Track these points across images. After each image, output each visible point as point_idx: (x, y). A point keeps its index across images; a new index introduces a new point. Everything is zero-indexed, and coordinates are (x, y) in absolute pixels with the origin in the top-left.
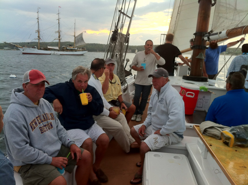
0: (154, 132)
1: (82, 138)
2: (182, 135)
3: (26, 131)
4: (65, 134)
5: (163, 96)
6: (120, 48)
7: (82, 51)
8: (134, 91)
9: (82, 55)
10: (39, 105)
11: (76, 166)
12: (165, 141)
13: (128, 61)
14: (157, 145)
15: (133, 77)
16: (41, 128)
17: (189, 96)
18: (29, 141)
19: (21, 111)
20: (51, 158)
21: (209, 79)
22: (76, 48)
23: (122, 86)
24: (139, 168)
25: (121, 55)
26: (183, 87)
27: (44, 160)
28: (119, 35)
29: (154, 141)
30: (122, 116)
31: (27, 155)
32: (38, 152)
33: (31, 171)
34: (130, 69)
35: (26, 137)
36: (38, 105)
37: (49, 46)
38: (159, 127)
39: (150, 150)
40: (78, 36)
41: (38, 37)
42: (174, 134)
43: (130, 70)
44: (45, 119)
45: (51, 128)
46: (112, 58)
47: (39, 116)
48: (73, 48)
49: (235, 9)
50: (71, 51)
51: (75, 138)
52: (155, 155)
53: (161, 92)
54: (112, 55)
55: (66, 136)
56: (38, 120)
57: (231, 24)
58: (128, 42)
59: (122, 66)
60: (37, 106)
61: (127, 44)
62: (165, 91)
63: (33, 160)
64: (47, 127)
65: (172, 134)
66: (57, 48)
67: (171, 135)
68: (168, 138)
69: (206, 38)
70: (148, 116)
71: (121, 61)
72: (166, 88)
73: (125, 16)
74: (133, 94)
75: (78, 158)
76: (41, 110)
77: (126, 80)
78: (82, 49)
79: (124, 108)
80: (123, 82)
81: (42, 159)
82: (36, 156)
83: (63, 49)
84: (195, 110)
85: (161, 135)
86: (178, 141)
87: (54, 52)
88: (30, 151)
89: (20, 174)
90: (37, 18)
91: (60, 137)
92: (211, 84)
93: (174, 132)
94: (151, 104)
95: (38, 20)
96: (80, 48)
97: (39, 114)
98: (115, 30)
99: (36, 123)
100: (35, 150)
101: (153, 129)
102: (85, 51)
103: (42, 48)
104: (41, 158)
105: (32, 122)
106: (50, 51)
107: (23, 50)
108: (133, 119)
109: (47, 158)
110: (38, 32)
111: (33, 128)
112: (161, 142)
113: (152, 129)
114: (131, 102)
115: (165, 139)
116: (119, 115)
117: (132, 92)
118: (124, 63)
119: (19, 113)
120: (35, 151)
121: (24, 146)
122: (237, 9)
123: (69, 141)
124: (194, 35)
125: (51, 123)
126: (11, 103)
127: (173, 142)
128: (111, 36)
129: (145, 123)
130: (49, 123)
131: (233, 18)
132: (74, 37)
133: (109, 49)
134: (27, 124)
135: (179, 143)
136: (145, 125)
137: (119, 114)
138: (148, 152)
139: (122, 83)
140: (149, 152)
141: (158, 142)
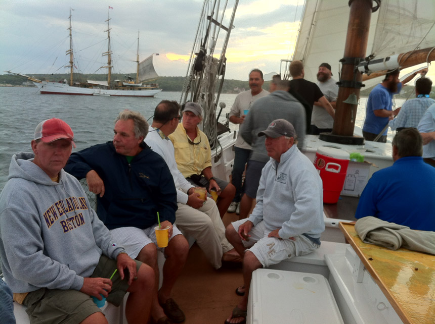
0: (267, 233)
1: (138, 243)
2: (318, 239)
3: (37, 227)
4: (106, 236)
5: (285, 170)
6: (209, 84)
7: (153, 89)
8: (233, 160)
9: (152, 96)
10: (60, 182)
11: (128, 294)
12: (288, 249)
13: (223, 106)
14: (273, 257)
15: (231, 135)
16: (64, 223)
17: (331, 170)
18: (42, 245)
19: (29, 190)
20: (81, 279)
21: (367, 140)
22: (141, 84)
23: (212, 151)
24: (241, 298)
25: (211, 97)
26: (321, 154)
27: (69, 282)
28: (207, 61)
29: (268, 250)
30: (211, 203)
31: (39, 272)
32: (58, 267)
33: (44, 302)
34: (226, 121)
35: (37, 238)
36: (58, 181)
37: (90, 79)
38: (276, 224)
39: (261, 267)
40: (145, 61)
41: (70, 62)
42: (304, 237)
43: (227, 124)
44: (70, 207)
45: (82, 224)
46: (195, 100)
47: (60, 202)
48: (135, 83)
49: (415, 18)
50: (131, 89)
51: (126, 244)
52: (270, 276)
53: (281, 162)
54: (195, 96)
55: (108, 239)
56: (58, 209)
57: (407, 43)
58: (223, 73)
59: (212, 115)
60: (56, 183)
61: (221, 77)
62: (288, 161)
63: (49, 280)
64: (74, 221)
65: (300, 237)
66: (105, 83)
67: (298, 239)
68: (292, 243)
69: (361, 68)
70: (256, 205)
71: (211, 106)
72: (290, 156)
73: (217, 27)
74: (232, 166)
75: (131, 278)
76: (63, 191)
77: (219, 140)
78: (152, 85)
79: (214, 188)
80: (214, 144)
81: (65, 280)
82: (54, 274)
83: (116, 86)
84: (341, 194)
85: (281, 239)
86: (311, 250)
87: (100, 91)
88: (44, 264)
89: (26, 309)
90: (69, 27)
91: (98, 240)
92: (369, 149)
93: (305, 234)
94: (262, 183)
95: (71, 32)
96: (147, 84)
97: (60, 199)
98: (201, 51)
99: (55, 214)
100: (53, 263)
101: (267, 228)
102: (157, 89)
103: (77, 83)
104: (64, 277)
105: (48, 211)
106: (92, 88)
107: (43, 87)
108: (230, 209)
109: (75, 278)
110: (70, 53)
111: (50, 222)
112: (281, 251)
113: (264, 228)
114: (228, 180)
115: (288, 245)
116: (205, 202)
117: (229, 162)
118: (215, 109)
119: (25, 194)
120: (54, 265)
121: (34, 254)
122: (418, 17)
123: (114, 248)
124: (341, 63)
125: (81, 214)
126: (11, 178)
127: (301, 252)
128: (193, 62)
129: (251, 218)
130: (78, 215)
131: (410, 33)
132: (137, 63)
133: (190, 85)
134: (39, 214)
135: (312, 253)
136: (252, 221)
137: (206, 199)
138: (257, 270)
139: (211, 146)
140: (259, 270)
141: (275, 252)
